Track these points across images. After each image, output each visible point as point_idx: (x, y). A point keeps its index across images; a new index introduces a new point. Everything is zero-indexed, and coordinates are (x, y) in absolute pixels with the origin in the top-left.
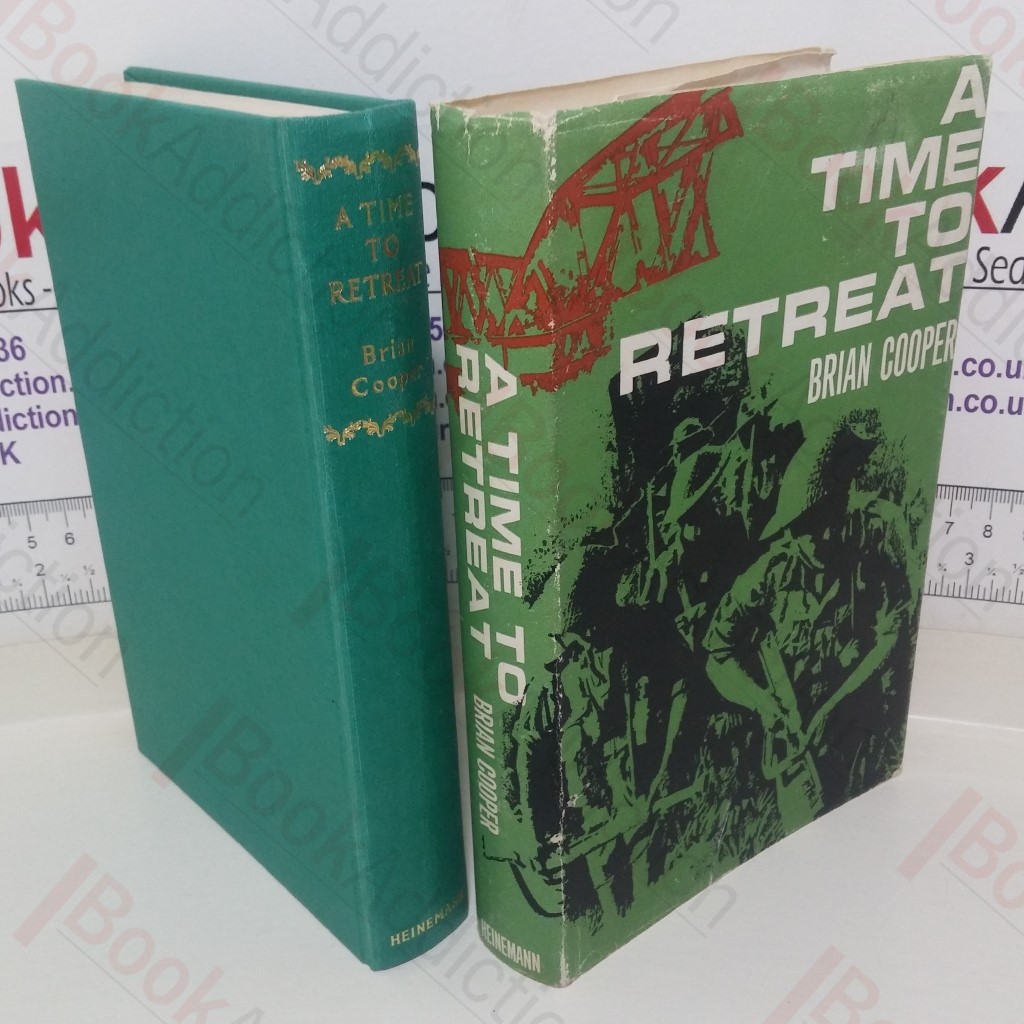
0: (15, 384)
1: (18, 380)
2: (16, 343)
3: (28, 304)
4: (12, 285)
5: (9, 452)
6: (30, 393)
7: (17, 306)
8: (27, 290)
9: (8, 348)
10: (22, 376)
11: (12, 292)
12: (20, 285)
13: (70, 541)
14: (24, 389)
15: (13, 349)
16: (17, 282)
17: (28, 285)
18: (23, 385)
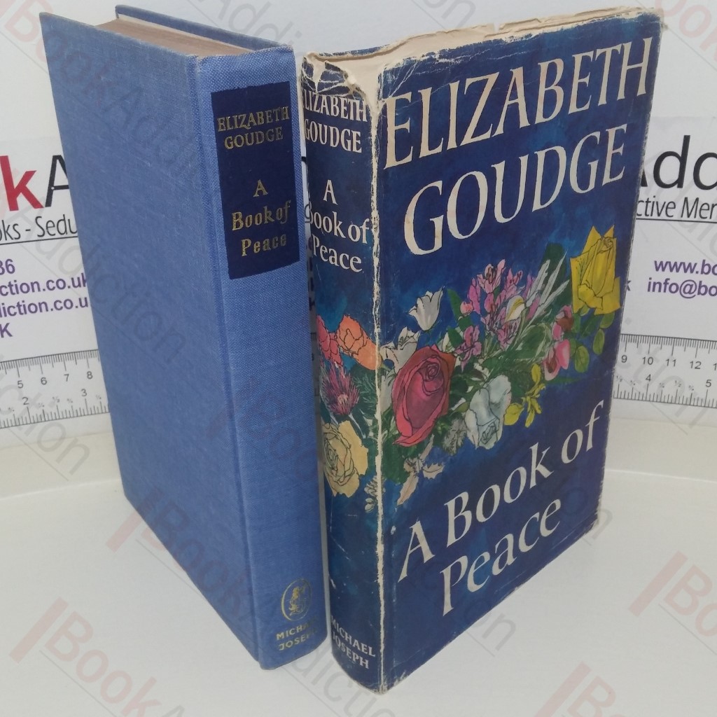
0: (8, 288)
1: (10, 285)
2: (9, 263)
3: (16, 239)
4: (6, 229)
5: (5, 329)
6: (18, 293)
7: (9, 240)
8: (15, 230)
9: (4, 266)
10: (13, 283)
11: (6, 232)
12: (11, 227)
13: (44, 382)
14: (14, 291)
15: (7, 267)
16: (9, 226)
17: (16, 227)
18: (14, 288)
